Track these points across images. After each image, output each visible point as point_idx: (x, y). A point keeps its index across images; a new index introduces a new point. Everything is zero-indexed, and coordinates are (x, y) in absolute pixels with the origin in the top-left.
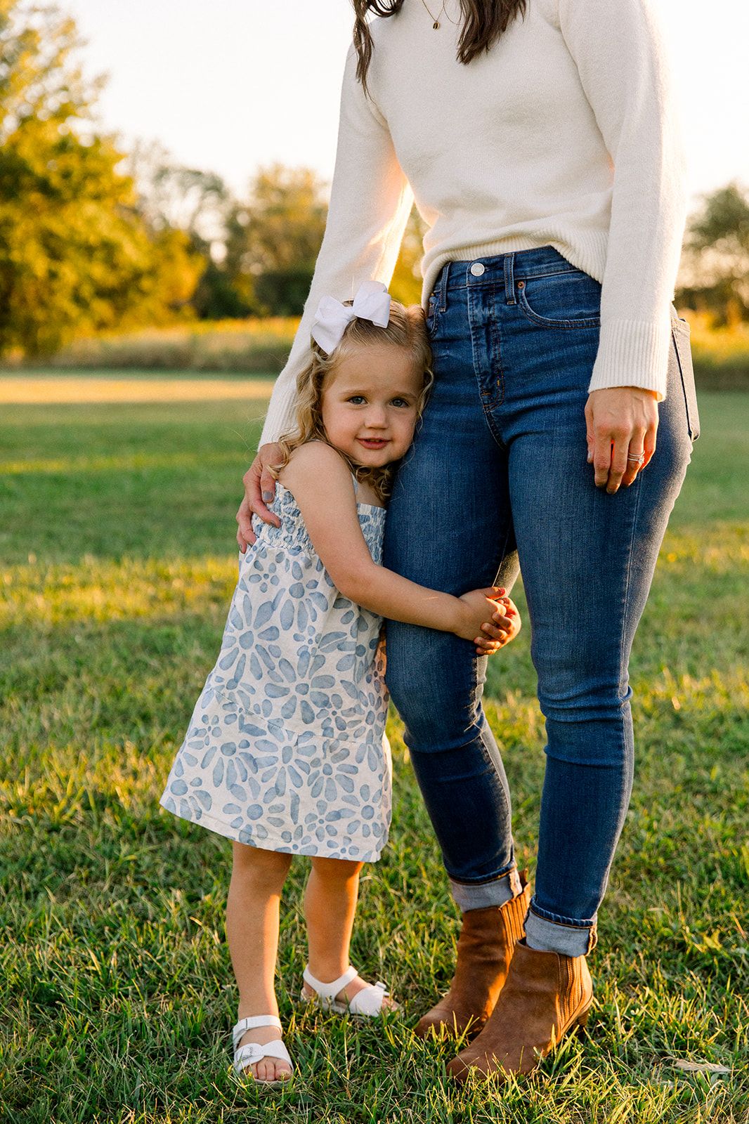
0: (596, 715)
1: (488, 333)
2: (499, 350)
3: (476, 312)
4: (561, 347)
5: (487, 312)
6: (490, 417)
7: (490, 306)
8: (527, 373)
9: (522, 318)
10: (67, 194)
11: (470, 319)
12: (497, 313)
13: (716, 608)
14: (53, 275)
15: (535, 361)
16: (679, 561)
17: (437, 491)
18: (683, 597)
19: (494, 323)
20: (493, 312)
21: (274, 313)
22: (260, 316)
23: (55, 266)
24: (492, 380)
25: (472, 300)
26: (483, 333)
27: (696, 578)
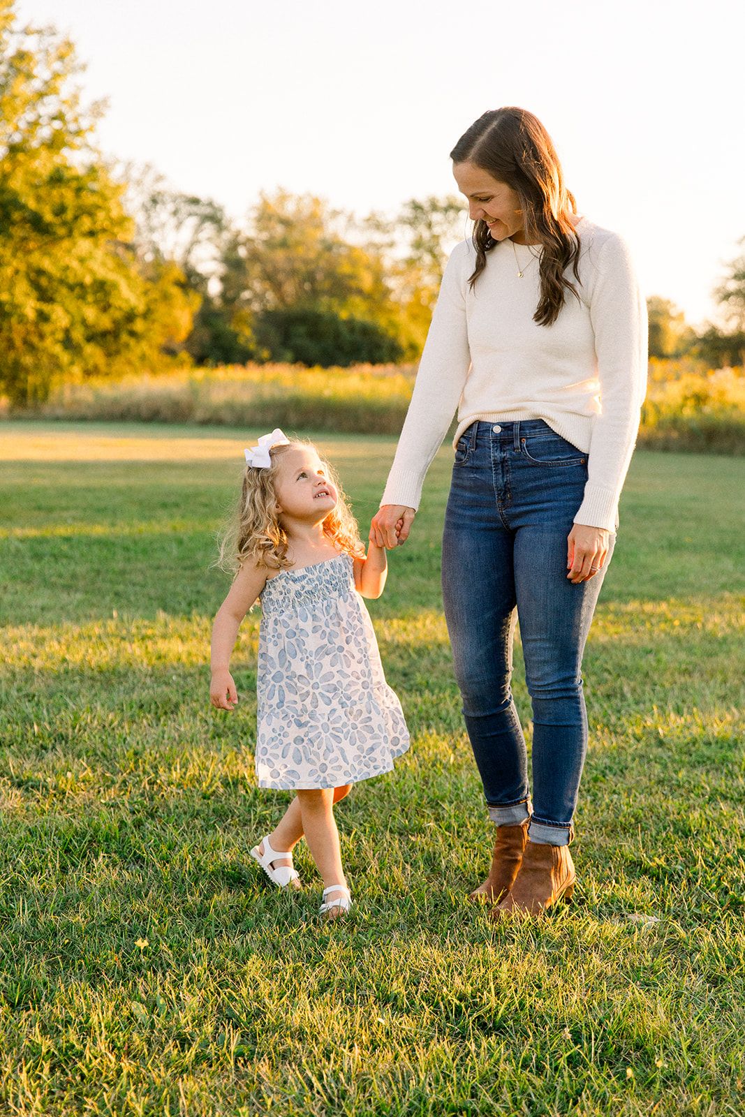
0: (564, 694)
1: (502, 467)
2: (509, 477)
3: (495, 454)
4: (547, 477)
5: (503, 455)
6: (502, 515)
7: (504, 451)
8: (527, 491)
9: (524, 460)
10: (62, 231)
11: (492, 458)
12: (508, 456)
13: (709, 665)
14: (43, 317)
15: (530, 485)
16: (682, 626)
17: (472, 558)
18: (682, 656)
19: (507, 461)
20: (506, 455)
21: (275, 358)
22: (261, 362)
23: (46, 308)
24: (505, 494)
25: (493, 447)
26: (500, 467)
27: (696, 641)
